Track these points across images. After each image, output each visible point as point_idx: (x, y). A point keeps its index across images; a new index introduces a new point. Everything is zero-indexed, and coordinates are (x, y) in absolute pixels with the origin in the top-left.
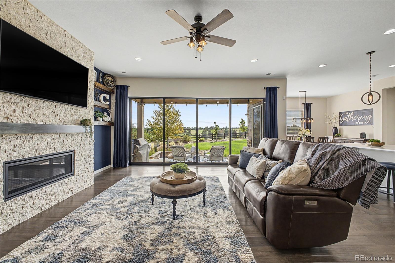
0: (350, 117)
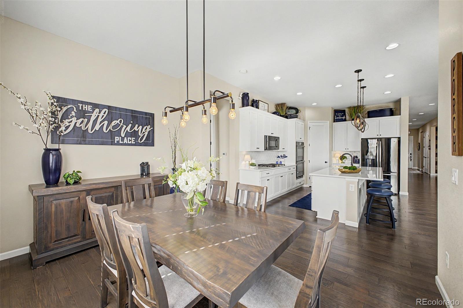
0: (99, 120)
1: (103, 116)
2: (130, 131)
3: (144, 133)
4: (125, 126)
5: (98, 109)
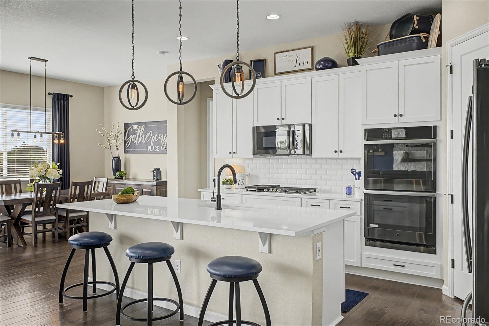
1: (142, 131)
2: (156, 140)
3: (165, 140)
4: (153, 137)
5: (140, 127)
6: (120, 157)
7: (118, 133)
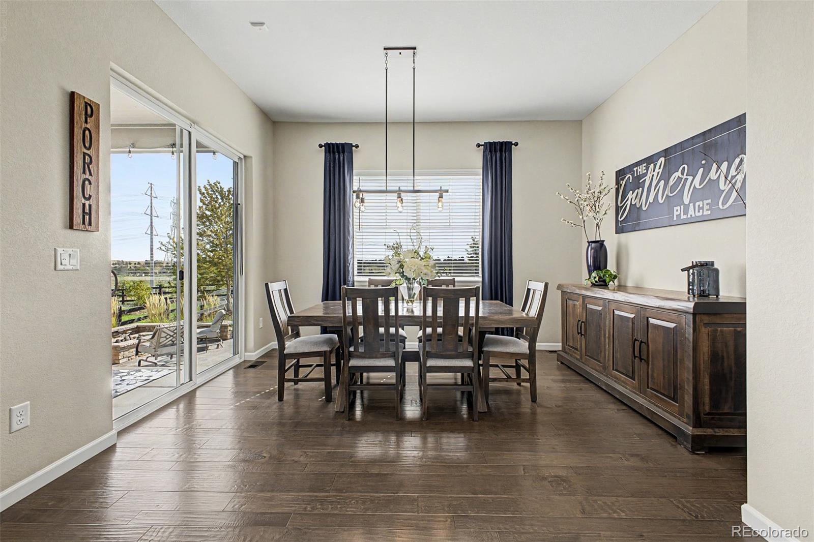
0: (654, 183)
1: (658, 173)
2: (700, 186)
4: (690, 179)
5: (652, 165)
6: (603, 241)
7: (600, 193)
